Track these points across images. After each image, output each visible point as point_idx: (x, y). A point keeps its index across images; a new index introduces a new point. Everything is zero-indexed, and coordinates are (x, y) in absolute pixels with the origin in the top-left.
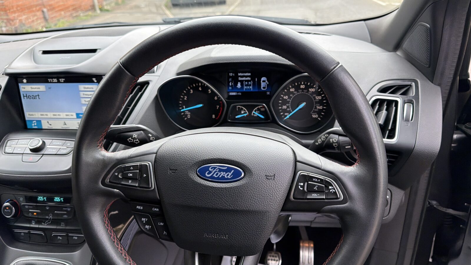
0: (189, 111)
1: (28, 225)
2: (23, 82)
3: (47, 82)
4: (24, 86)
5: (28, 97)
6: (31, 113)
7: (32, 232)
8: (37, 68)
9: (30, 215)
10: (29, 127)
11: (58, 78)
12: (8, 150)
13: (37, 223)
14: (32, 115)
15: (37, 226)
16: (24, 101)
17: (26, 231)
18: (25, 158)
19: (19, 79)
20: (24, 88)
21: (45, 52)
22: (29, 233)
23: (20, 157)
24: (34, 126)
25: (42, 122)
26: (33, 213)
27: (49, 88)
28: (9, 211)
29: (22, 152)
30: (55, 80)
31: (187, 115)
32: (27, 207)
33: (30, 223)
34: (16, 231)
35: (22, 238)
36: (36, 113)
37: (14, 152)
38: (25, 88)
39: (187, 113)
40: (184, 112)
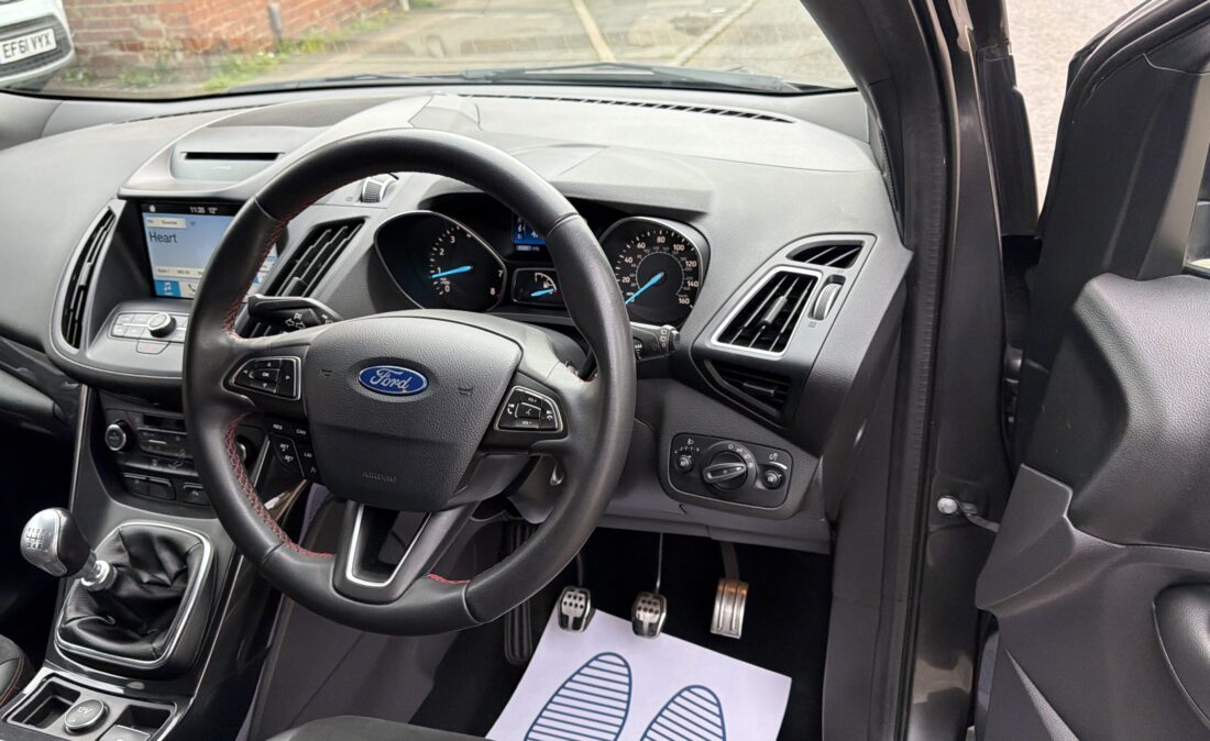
0: (447, 277)
1: (146, 467)
2: (148, 211)
3: (189, 212)
4: (150, 218)
5: (158, 238)
6: (162, 268)
7: (153, 479)
8: (175, 187)
9: (150, 449)
10: (159, 293)
11: (206, 207)
12: (118, 330)
13: (162, 463)
14: (164, 271)
15: (160, 469)
16: (151, 245)
17: (143, 477)
18: (142, 346)
19: (143, 206)
20: (151, 221)
21: (191, 156)
22: (147, 481)
23: (134, 343)
24: (167, 290)
25: (180, 283)
26: (154, 445)
27: (193, 223)
28: (117, 438)
29: (137, 336)
30: (202, 210)
31: (444, 285)
32: (145, 434)
33: (150, 463)
34: (127, 475)
35: (137, 489)
36: (171, 268)
37: (126, 335)
38: (153, 222)
39: (444, 281)
40: (438, 279)
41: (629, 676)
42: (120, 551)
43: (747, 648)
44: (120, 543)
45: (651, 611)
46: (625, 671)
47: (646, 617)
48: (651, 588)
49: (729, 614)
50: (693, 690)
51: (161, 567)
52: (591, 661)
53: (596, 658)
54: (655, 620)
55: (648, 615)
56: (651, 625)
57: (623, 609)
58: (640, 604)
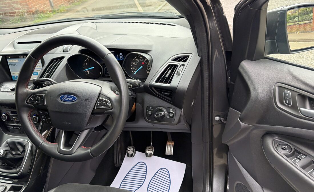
0: (89, 70)
1: (13, 124)
2: (8, 58)
3: (19, 58)
4: (9, 60)
5: (12, 65)
6: (13, 73)
7: (15, 127)
8: (15, 51)
9: (14, 120)
10: (13, 79)
11: (23, 56)
12: (2, 90)
13: (17, 123)
14: (14, 73)
15: (17, 125)
16: (10, 67)
17: (12, 127)
18: (8, 93)
19: (7, 57)
21: (19, 43)
22: (14, 128)
23: (6, 93)
26: (15, 119)
27: (20, 61)
28: (4, 118)
29: (7, 91)
30: (22, 57)
31: (88, 72)
32: (12, 116)
33: (14, 123)
34: (8, 127)
35: (11, 130)
36: (16, 73)
37: (4, 91)
38: (10, 61)
39: (88, 71)
40: (86, 71)
41: (146, 167)
42: (7, 147)
43: (175, 157)
44: (7, 145)
45: (150, 150)
46: (145, 166)
47: (149, 152)
48: (150, 145)
49: (170, 149)
50: (162, 169)
51: (18, 150)
52: (136, 164)
53: (138, 164)
54: (151, 153)
55: (149, 151)
56: (150, 154)
57: (143, 151)
58: (147, 149)
